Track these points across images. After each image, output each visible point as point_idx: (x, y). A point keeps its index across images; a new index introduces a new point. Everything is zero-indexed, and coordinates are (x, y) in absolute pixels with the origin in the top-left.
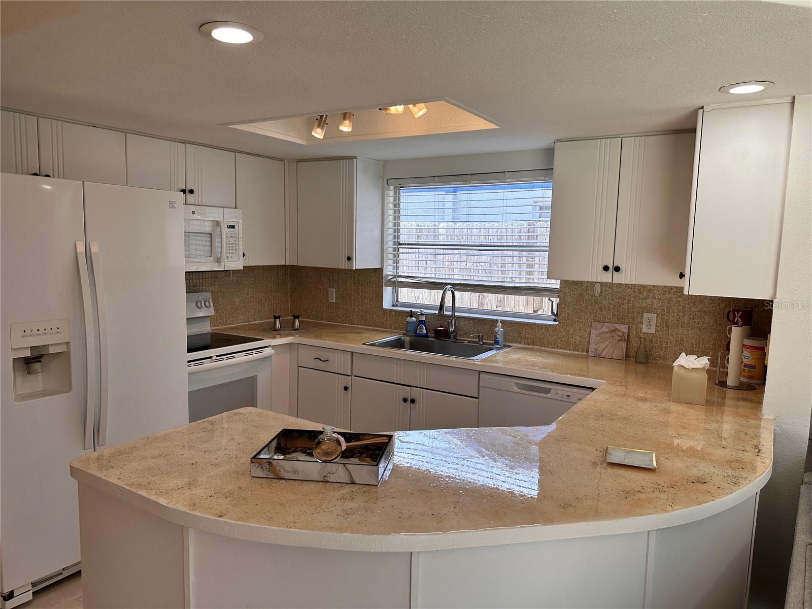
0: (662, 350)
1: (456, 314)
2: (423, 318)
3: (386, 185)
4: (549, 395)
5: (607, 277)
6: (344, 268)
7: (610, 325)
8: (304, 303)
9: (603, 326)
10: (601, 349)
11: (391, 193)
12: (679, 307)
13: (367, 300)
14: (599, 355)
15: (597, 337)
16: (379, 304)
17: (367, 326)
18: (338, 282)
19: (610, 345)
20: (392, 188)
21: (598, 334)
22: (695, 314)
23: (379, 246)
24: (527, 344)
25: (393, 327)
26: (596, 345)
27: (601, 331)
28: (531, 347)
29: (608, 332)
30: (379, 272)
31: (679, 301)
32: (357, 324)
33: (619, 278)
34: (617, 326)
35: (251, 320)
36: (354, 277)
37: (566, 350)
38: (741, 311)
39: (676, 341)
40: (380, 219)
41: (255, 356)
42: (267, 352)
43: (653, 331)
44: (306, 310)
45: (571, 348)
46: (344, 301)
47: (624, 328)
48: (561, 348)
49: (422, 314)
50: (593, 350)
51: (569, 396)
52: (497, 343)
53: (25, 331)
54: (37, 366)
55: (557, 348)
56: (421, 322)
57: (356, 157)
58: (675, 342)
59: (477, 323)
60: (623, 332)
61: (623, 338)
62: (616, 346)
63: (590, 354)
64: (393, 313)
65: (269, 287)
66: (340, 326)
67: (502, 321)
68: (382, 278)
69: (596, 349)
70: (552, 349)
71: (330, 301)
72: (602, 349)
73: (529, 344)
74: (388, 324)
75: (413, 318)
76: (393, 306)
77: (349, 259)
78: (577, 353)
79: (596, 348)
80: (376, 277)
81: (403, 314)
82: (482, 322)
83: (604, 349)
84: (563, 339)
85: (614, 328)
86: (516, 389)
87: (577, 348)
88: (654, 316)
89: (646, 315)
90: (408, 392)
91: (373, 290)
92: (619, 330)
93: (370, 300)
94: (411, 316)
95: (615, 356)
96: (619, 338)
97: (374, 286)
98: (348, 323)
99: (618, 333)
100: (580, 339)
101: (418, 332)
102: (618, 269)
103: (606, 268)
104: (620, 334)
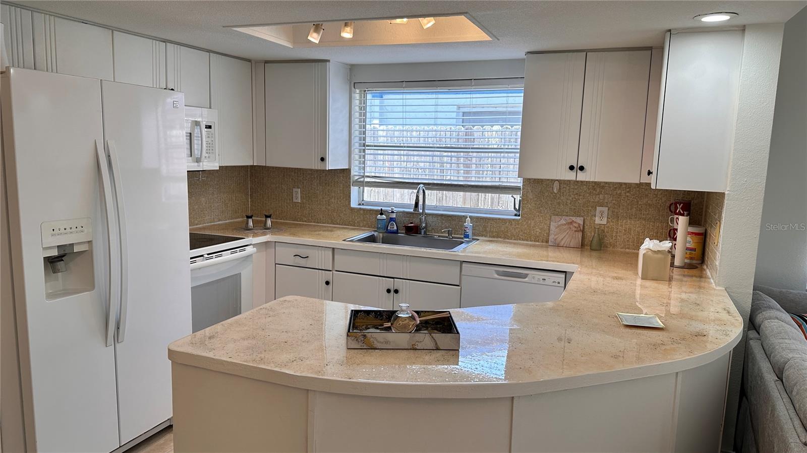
0: (612, 239)
1: (426, 211)
2: (394, 216)
3: (353, 88)
4: (526, 279)
5: (571, 176)
6: (316, 168)
7: (568, 218)
8: (266, 204)
9: (561, 219)
10: (559, 239)
11: (357, 96)
12: (628, 201)
13: (335, 199)
14: (558, 244)
15: (556, 228)
16: (347, 203)
17: (334, 224)
18: (303, 183)
19: (567, 236)
20: (358, 91)
21: (557, 226)
22: (642, 207)
23: (347, 147)
24: (492, 237)
25: (362, 225)
26: (555, 236)
27: (559, 223)
28: (495, 239)
29: (565, 225)
30: (346, 172)
31: (628, 196)
32: (323, 223)
33: (582, 177)
34: (574, 219)
35: (216, 220)
36: (320, 177)
37: (527, 241)
38: (683, 203)
39: (625, 230)
40: (348, 121)
41: (239, 254)
42: (250, 250)
43: (604, 222)
44: (269, 210)
45: (532, 239)
46: (310, 201)
47: (580, 220)
48: (523, 240)
49: (393, 212)
50: (553, 240)
51: (545, 280)
52: (467, 236)
53: (53, 230)
54: (60, 265)
55: (520, 240)
56: (392, 219)
57: (328, 61)
58: (623, 231)
59: (445, 219)
60: (579, 224)
61: (579, 229)
62: (573, 236)
63: (550, 243)
64: (362, 212)
65: (232, 188)
66: (306, 225)
67: (470, 217)
68: (350, 178)
69: (555, 240)
70: (515, 241)
71: (295, 200)
72: (561, 239)
73: (494, 237)
74: (356, 222)
75: (383, 216)
76: (360, 204)
77: (323, 159)
78: (537, 243)
79: (555, 238)
80: (343, 177)
81: (371, 212)
82: (450, 218)
83: (562, 239)
84: (525, 231)
85: (571, 221)
86: (496, 276)
87: (537, 240)
88: (606, 209)
89: (599, 209)
90: (390, 283)
91: (340, 190)
92: (575, 222)
93: (338, 199)
94: (381, 214)
95: (572, 245)
96: (575, 229)
97: (341, 186)
98: (314, 222)
99: (575, 225)
100: (540, 231)
101: (389, 229)
102: (582, 168)
103: (572, 168)
104: (576, 225)
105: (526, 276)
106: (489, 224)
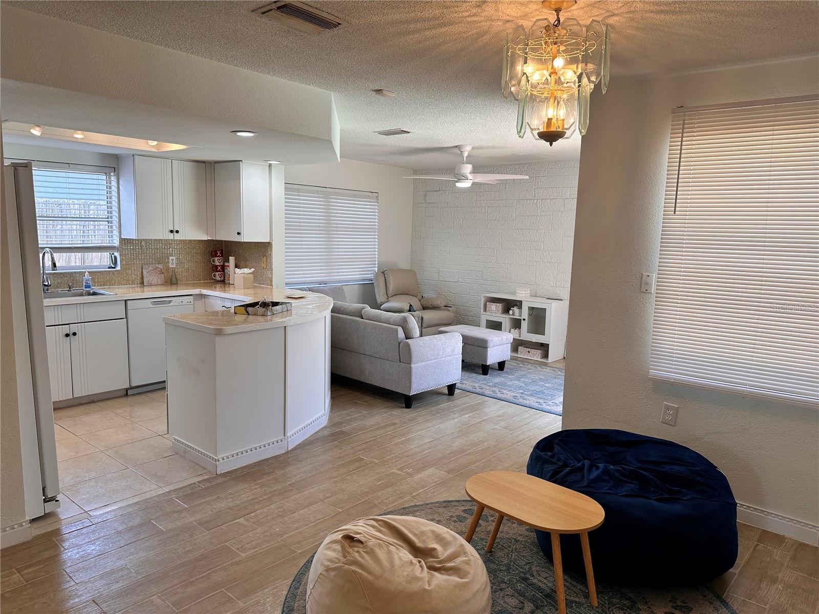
0: (180, 276)
4: (171, 304)
5: (171, 236)
7: (153, 266)
9: (149, 267)
10: (150, 280)
14: (150, 284)
15: (147, 273)
19: (155, 277)
21: (147, 271)
22: (193, 255)
26: (147, 279)
27: (149, 269)
29: (153, 270)
33: (177, 237)
34: (157, 266)
37: (126, 285)
38: (220, 250)
39: (186, 270)
43: (174, 266)
45: (130, 283)
47: (161, 266)
48: (123, 285)
50: (146, 281)
51: (182, 302)
52: (88, 287)
60: (161, 269)
61: (161, 272)
62: (159, 278)
63: (145, 284)
67: (89, 272)
70: (117, 286)
73: (101, 286)
78: (134, 285)
79: (148, 281)
83: (152, 280)
84: (125, 278)
86: (152, 306)
87: (133, 283)
88: (174, 258)
89: (171, 258)
90: (66, 330)
92: (159, 268)
95: (159, 283)
96: (159, 272)
100: (135, 277)
102: (177, 232)
103: (172, 231)
104: (159, 270)
105: (170, 302)
106: (97, 276)
